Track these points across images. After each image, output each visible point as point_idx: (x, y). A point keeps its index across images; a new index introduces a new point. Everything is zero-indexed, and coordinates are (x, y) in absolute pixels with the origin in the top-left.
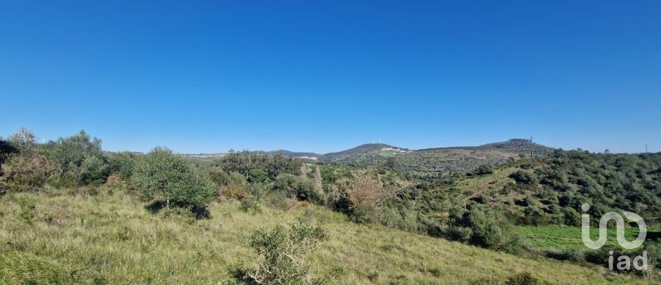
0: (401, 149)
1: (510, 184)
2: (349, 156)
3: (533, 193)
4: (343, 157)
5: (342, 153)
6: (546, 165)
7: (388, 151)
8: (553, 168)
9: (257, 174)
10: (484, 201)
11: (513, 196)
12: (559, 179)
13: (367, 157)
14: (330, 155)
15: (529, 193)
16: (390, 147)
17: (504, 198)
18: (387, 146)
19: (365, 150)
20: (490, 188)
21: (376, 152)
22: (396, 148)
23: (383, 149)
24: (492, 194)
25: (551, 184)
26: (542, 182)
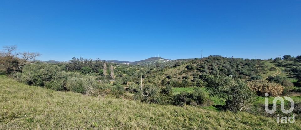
0: (168, 60)
1: (184, 70)
2: (144, 63)
3: (192, 74)
4: (142, 63)
5: (141, 61)
6: (202, 62)
7: (162, 60)
8: (204, 63)
9: (85, 69)
10: (170, 78)
11: (184, 75)
12: (204, 68)
13: (152, 63)
14: (136, 63)
15: (190, 74)
16: (163, 58)
17: (179, 76)
18: (162, 58)
19: (152, 60)
20: (176, 72)
21: (156, 61)
22: (165, 59)
23: (160, 60)
24: (175, 75)
25: (200, 70)
26: (197, 69)
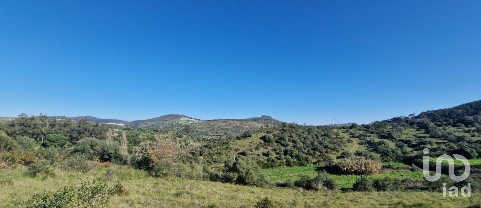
0: (195, 119)
1: (260, 143)
2: (154, 123)
3: (272, 148)
4: (149, 124)
5: (149, 120)
6: (278, 132)
7: (186, 120)
8: (281, 133)
9: (54, 139)
10: (246, 155)
11: (262, 150)
12: (284, 140)
13: (169, 124)
14: (137, 123)
15: (270, 148)
16: (187, 117)
17: (257, 152)
18: (185, 117)
19: (168, 119)
20: (249, 146)
21: (177, 121)
22: (192, 118)
23: (182, 119)
24: (250, 150)
25: (280, 143)
26: (276, 142)
